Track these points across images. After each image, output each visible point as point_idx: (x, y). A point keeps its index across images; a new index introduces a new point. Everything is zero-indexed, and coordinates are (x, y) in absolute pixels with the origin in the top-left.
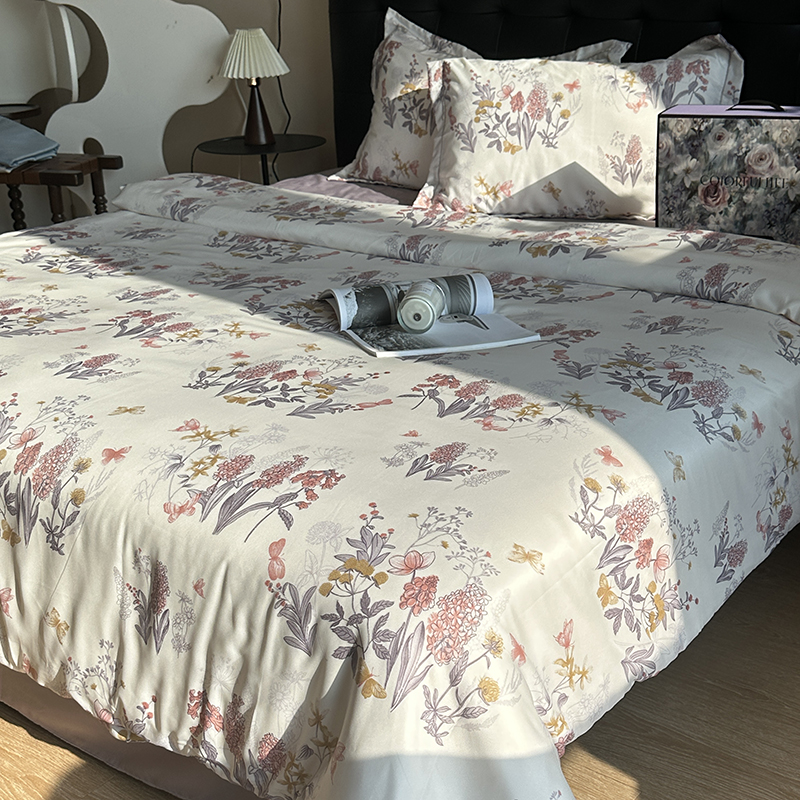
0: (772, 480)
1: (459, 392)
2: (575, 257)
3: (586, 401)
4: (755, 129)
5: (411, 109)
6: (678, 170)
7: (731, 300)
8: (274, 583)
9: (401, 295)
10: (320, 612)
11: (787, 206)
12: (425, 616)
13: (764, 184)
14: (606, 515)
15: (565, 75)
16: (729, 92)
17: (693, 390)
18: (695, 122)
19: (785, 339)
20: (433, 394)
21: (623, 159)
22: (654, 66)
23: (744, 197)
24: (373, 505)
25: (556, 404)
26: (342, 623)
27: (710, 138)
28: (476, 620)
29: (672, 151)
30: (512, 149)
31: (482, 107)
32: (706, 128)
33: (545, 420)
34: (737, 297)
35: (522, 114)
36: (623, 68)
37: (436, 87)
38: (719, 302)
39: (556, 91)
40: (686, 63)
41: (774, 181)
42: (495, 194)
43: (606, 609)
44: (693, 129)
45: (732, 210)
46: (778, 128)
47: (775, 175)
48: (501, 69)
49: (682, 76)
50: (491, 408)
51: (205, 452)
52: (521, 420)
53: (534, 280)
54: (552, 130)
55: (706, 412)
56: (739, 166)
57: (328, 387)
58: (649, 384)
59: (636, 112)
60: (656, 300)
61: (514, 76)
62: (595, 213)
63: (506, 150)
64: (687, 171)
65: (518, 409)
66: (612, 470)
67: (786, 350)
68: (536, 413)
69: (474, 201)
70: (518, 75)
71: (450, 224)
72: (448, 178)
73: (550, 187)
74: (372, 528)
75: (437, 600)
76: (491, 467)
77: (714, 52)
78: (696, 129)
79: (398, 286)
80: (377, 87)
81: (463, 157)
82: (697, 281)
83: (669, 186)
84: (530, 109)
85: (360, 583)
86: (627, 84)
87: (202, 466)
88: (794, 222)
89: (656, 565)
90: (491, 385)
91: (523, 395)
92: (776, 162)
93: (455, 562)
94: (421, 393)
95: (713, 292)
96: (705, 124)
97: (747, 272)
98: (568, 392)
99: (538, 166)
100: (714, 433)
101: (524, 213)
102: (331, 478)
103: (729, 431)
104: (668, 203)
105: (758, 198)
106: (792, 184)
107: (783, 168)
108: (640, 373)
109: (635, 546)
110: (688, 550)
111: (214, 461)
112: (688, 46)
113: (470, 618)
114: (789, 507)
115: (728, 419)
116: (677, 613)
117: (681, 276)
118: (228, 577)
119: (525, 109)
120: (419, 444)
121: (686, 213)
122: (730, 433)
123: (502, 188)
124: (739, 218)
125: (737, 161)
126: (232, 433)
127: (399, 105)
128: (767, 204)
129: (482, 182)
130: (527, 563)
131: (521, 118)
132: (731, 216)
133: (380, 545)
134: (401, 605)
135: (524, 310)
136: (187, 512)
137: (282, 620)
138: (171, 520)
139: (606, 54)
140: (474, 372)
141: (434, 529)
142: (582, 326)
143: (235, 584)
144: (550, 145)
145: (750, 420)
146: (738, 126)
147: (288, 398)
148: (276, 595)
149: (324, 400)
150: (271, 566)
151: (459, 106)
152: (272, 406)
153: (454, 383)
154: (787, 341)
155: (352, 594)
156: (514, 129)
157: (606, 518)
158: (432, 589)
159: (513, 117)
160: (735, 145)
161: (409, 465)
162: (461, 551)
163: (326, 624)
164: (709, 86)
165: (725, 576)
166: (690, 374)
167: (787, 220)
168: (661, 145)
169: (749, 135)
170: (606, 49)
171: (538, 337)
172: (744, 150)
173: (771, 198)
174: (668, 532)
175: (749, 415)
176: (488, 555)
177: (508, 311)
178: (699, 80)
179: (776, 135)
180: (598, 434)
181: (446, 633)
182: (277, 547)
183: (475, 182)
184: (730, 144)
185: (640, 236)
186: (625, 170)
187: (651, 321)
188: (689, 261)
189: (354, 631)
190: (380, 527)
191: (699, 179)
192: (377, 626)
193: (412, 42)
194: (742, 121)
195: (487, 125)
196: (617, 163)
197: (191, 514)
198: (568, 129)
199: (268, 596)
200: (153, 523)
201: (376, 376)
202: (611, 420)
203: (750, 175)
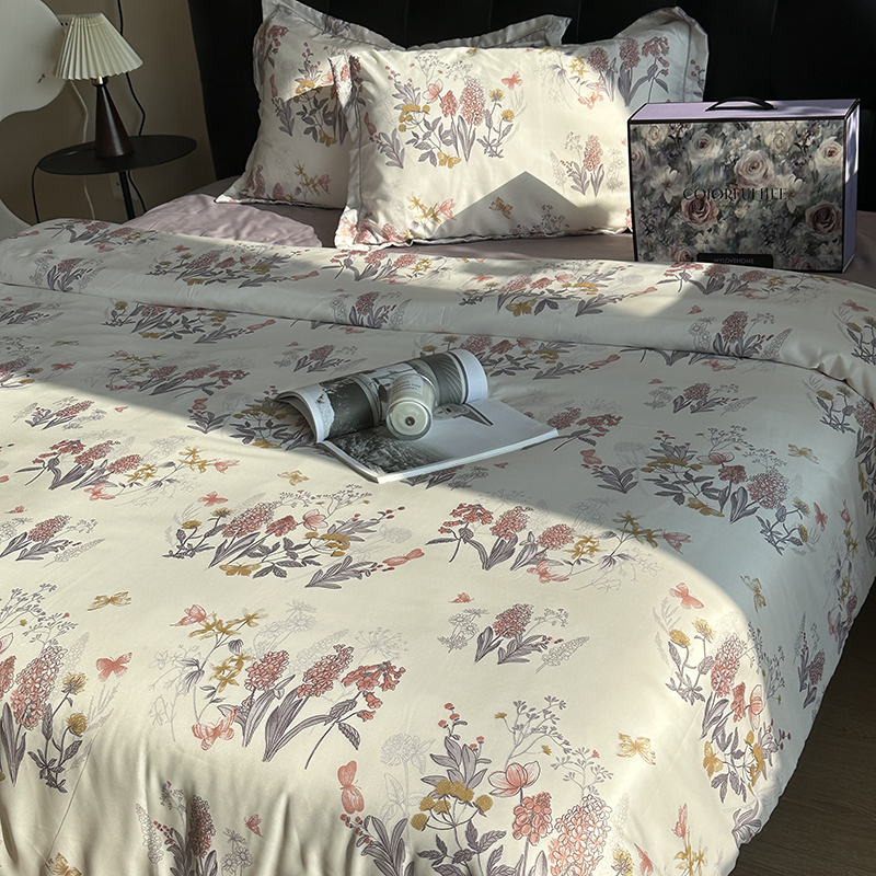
0: (838, 572)
1: (494, 528)
2: (567, 312)
3: (644, 524)
4: (744, 134)
5: (313, 112)
6: (654, 183)
7: (755, 355)
8: (353, 817)
9: (383, 394)
10: (416, 848)
11: (787, 219)
12: (544, 845)
13: (758, 196)
14: (701, 672)
15: (502, 68)
16: (693, 73)
17: (750, 490)
18: (673, 128)
19: (825, 401)
20: (466, 536)
21: (581, 165)
22: (605, 48)
23: (736, 212)
24: (449, 706)
25: (611, 534)
26: (446, 861)
27: (691, 145)
28: (600, 839)
29: (648, 163)
30: (449, 162)
31: (408, 111)
32: (686, 134)
33: (606, 558)
34: (761, 352)
35: (456, 118)
36: (569, 54)
37: (345, 89)
38: (741, 358)
39: (494, 89)
40: (641, 41)
41: (770, 192)
42: (434, 216)
43: (712, 778)
44: (671, 136)
45: (723, 226)
46: (772, 131)
47: (770, 185)
48: (423, 63)
49: (638, 59)
50: (540, 549)
51: (225, 653)
52: (578, 561)
53: (520, 343)
54: (494, 135)
55: (769, 515)
56: (728, 176)
57: (338, 539)
58: (703, 487)
59: (591, 108)
60: (670, 362)
61: (441, 72)
62: (553, 230)
63: (442, 163)
64: (667, 185)
65: (570, 546)
66: (694, 614)
67: (829, 416)
68: (593, 549)
69: (411, 227)
70: (445, 70)
71: (400, 272)
72: (374, 200)
73: (498, 203)
74: (457, 738)
75: (554, 823)
76: (568, 635)
77: (672, 26)
78: (674, 135)
79: (375, 380)
80: (262, 82)
81: (390, 175)
82: (714, 336)
83: (647, 203)
84: (465, 111)
85: (462, 812)
86: (577, 74)
87: (227, 672)
88: (796, 237)
89: (751, 711)
90: (528, 513)
91: (569, 524)
92: (771, 171)
93: (563, 771)
94: (451, 536)
95: (732, 346)
96: (685, 130)
97: (769, 322)
98: (618, 514)
99: (483, 181)
100: (783, 540)
101: (470, 235)
102: (388, 674)
103: (796, 534)
104: (647, 222)
105: (752, 212)
106: (791, 194)
107: (780, 177)
108: (687, 475)
109: (731, 698)
110: (777, 683)
111: (240, 663)
112: (640, 20)
113: (594, 838)
114: (855, 596)
115: (793, 520)
116: (774, 756)
117: (693, 330)
118: (291, 811)
119: (459, 113)
120: (477, 613)
121: (668, 232)
122: (798, 537)
123: (442, 209)
124: (730, 235)
125: (725, 170)
126: (248, 620)
127: (296, 108)
128: (763, 218)
129: (417, 203)
130: (638, 755)
131: (456, 124)
132: (721, 233)
133: (473, 759)
134: (515, 835)
135: (522, 390)
136: (224, 735)
137: (367, 859)
138: (205, 746)
139: (542, 33)
140: (503, 496)
141: (529, 731)
142: (598, 408)
143: (300, 821)
144: (494, 154)
145: (813, 514)
146: (724, 130)
147: (299, 561)
148: (357, 831)
149: (341, 560)
150: (344, 798)
151: (376, 111)
152: (282, 574)
153: (485, 516)
154: (828, 403)
155: (454, 825)
156: (449, 138)
157: (702, 676)
158: (546, 810)
159: (446, 123)
161: (473, 644)
162: (565, 756)
163: (425, 862)
164: (670, 68)
165: (810, 699)
166: (740, 468)
167: (788, 235)
168: (633, 156)
169: (738, 141)
170: (541, 27)
171: (554, 433)
172: (732, 158)
173: (767, 212)
174: (757, 671)
175: (812, 508)
176: (595, 755)
177: (503, 392)
178: (658, 63)
179: (769, 139)
180: (668, 569)
181: (571, 860)
182: (347, 772)
183: (408, 204)
184: (715, 151)
185: (634, 278)
186: (585, 178)
187: (675, 394)
188: (699, 311)
189: (463, 869)
190: (466, 736)
191: (681, 193)
192: (491, 862)
193: (299, 25)
194: (728, 125)
195: (415, 134)
196: (575, 170)
197: (229, 737)
198: (513, 134)
199: (346, 833)
200: (183, 751)
201: (389, 514)
202: (677, 547)
203: (741, 186)
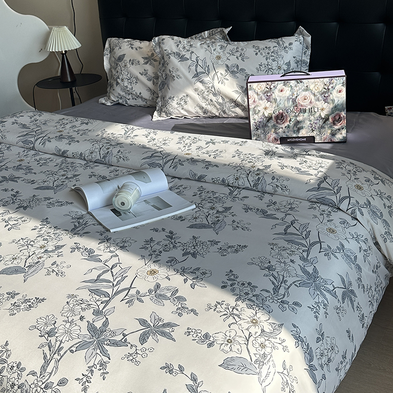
4: (300, 85)
6: (260, 108)
11: (321, 120)
13: (308, 111)
18: (268, 84)
23: (298, 118)
27: (276, 92)
29: (256, 99)
32: (274, 87)
41: (313, 109)
45: (292, 125)
46: (313, 83)
47: (313, 106)
56: (294, 103)
64: (266, 108)
78: (269, 87)
83: (256, 117)
92: (313, 100)
104: (256, 125)
105: (305, 118)
106: (323, 109)
107: (317, 102)
121: (266, 129)
124: (295, 128)
125: (292, 101)
128: (310, 120)
132: (291, 129)
160: (291, 93)
167: (321, 127)
168: (249, 97)
169: (298, 88)
172: (295, 96)
173: (312, 117)
179: (312, 87)
184: (287, 93)
191: (272, 112)
194: (293, 82)
203: (300, 107)
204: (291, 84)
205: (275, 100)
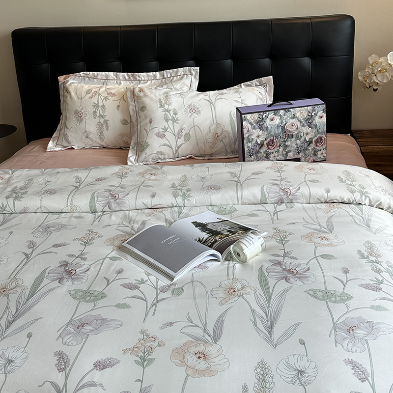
160: (280, 121)
204: (280, 113)
205: (267, 128)
